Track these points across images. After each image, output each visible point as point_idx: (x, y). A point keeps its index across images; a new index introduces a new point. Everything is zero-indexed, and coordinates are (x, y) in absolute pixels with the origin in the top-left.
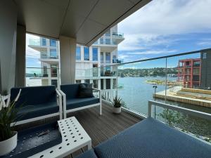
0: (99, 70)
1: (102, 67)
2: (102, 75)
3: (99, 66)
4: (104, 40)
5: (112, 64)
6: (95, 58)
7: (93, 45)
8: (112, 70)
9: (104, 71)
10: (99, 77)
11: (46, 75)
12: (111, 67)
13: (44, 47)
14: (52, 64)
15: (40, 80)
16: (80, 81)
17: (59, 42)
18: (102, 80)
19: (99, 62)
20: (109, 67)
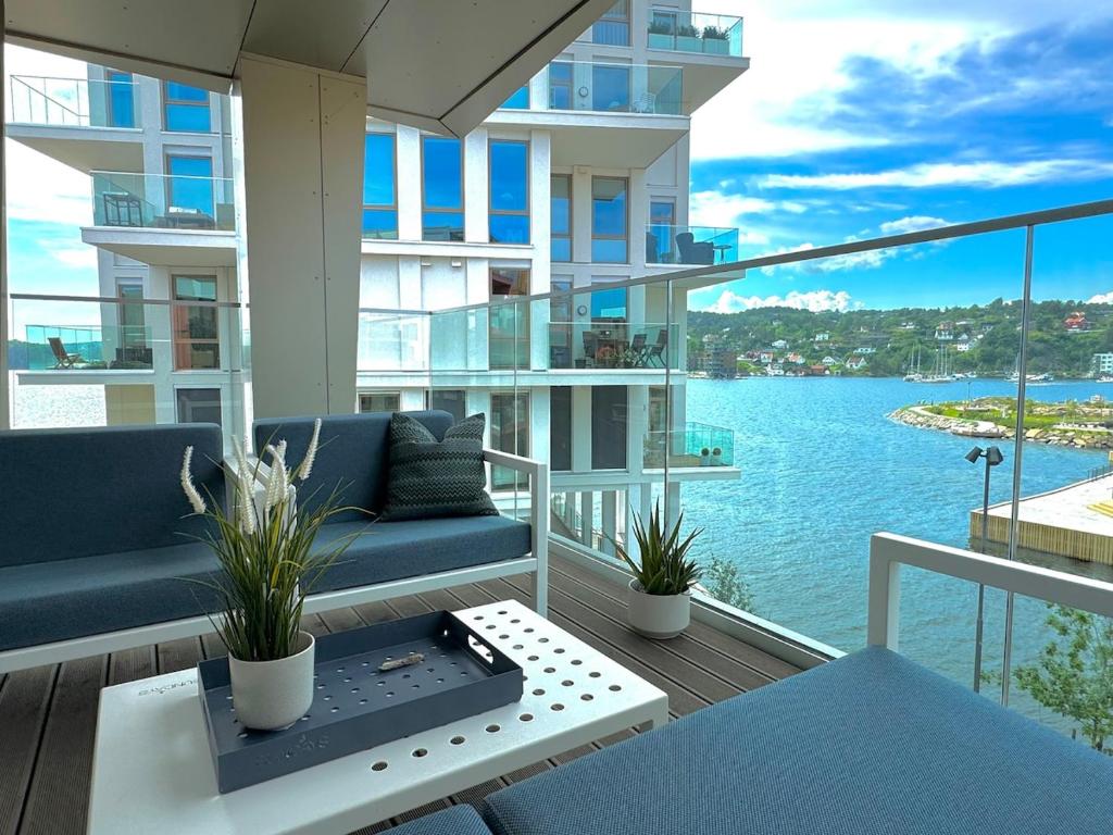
0: (541, 314)
1: (561, 296)
2: (559, 358)
3: (540, 283)
4: (584, 81)
5: (640, 267)
6: (509, 224)
7: (494, 118)
8: (639, 318)
9: (583, 324)
10: (540, 373)
11: (136, 356)
12: (638, 295)
13: (121, 134)
14: (178, 268)
15: (99, 390)
16: (392, 399)
17: (236, 103)
18: (561, 398)
19: (537, 257)
20: (617, 292)
